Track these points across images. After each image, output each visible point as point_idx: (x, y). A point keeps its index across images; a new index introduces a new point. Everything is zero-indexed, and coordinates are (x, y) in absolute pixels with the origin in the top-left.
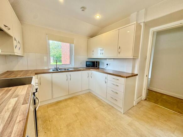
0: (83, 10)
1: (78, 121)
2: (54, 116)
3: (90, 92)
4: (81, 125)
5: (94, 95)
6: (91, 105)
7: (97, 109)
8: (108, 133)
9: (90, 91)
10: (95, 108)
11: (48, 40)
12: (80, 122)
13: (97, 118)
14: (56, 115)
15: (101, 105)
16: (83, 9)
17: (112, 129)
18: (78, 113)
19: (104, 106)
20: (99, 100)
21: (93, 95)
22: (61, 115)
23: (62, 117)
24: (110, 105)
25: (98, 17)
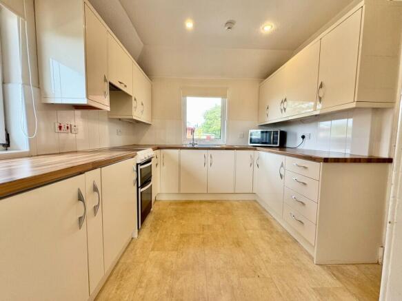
0: (229, 28)
1: (201, 236)
2: (172, 217)
3: (255, 201)
4: (203, 242)
5: (263, 208)
6: (242, 221)
7: (251, 231)
8: (247, 277)
9: (258, 200)
10: (246, 229)
11: (182, 98)
12: (204, 238)
13: (239, 246)
14: (175, 216)
15: (265, 229)
16: (230, 24)
17: (261, 276)
18: (209, 225)
19: (271, 233)
20: (267, 220)
21: (259, 207)
22: (182, 219)
23: (181, 221)
24: (290, 236)
25: (268, 28)
